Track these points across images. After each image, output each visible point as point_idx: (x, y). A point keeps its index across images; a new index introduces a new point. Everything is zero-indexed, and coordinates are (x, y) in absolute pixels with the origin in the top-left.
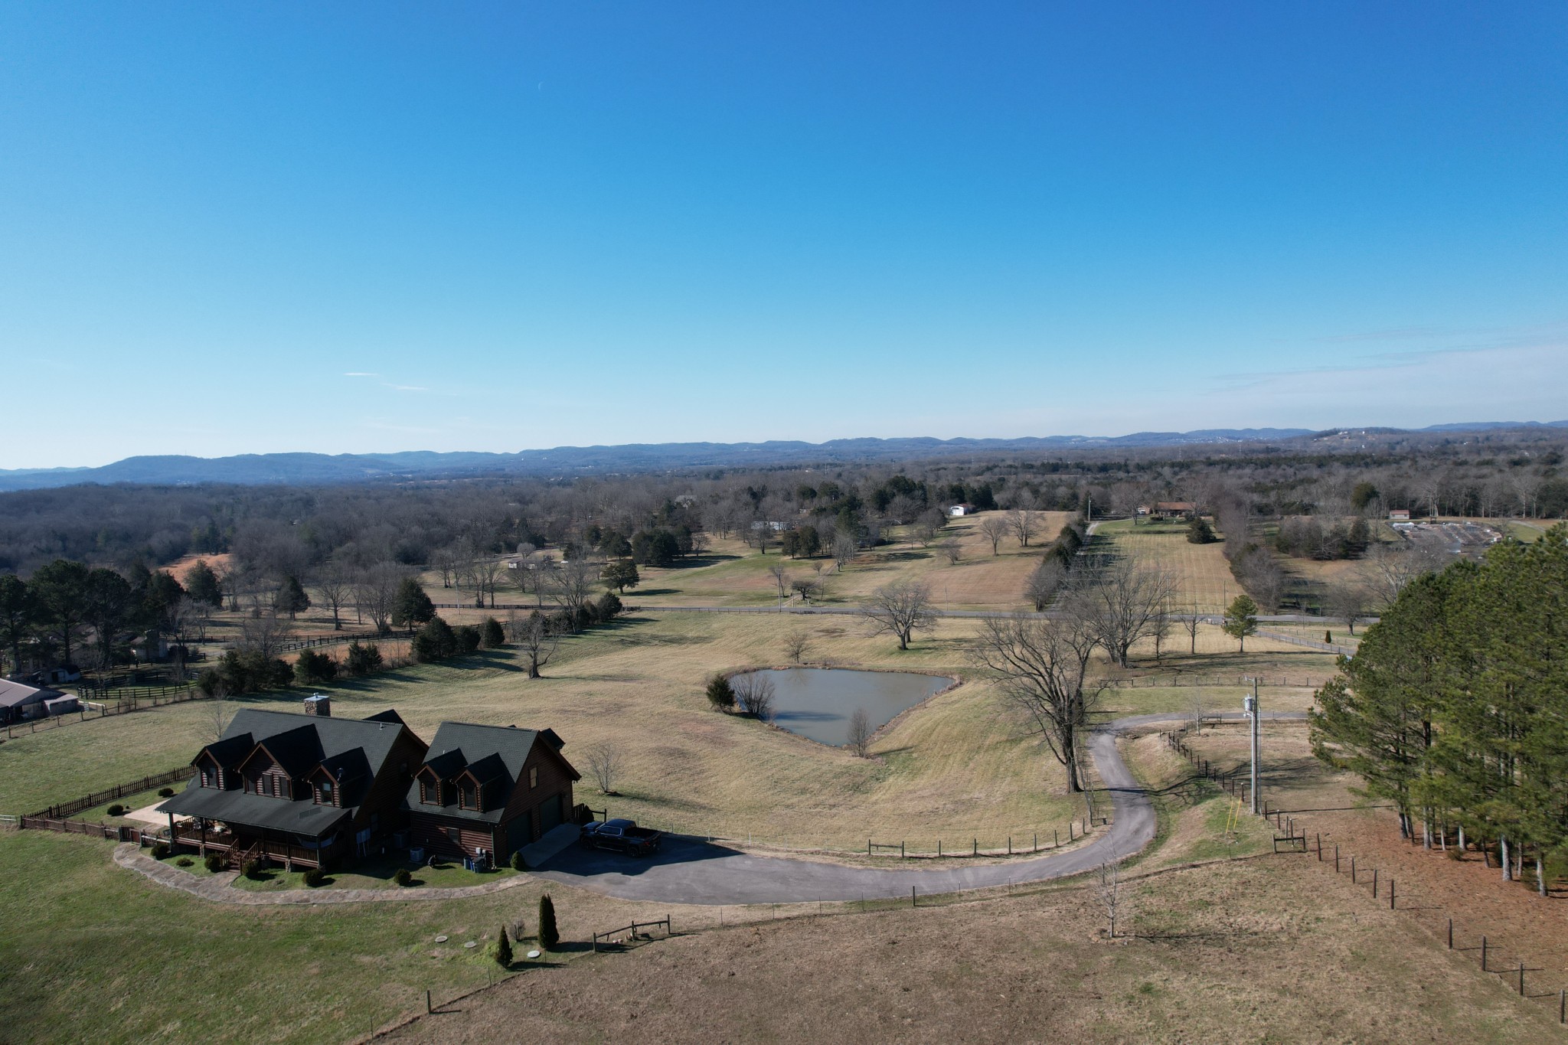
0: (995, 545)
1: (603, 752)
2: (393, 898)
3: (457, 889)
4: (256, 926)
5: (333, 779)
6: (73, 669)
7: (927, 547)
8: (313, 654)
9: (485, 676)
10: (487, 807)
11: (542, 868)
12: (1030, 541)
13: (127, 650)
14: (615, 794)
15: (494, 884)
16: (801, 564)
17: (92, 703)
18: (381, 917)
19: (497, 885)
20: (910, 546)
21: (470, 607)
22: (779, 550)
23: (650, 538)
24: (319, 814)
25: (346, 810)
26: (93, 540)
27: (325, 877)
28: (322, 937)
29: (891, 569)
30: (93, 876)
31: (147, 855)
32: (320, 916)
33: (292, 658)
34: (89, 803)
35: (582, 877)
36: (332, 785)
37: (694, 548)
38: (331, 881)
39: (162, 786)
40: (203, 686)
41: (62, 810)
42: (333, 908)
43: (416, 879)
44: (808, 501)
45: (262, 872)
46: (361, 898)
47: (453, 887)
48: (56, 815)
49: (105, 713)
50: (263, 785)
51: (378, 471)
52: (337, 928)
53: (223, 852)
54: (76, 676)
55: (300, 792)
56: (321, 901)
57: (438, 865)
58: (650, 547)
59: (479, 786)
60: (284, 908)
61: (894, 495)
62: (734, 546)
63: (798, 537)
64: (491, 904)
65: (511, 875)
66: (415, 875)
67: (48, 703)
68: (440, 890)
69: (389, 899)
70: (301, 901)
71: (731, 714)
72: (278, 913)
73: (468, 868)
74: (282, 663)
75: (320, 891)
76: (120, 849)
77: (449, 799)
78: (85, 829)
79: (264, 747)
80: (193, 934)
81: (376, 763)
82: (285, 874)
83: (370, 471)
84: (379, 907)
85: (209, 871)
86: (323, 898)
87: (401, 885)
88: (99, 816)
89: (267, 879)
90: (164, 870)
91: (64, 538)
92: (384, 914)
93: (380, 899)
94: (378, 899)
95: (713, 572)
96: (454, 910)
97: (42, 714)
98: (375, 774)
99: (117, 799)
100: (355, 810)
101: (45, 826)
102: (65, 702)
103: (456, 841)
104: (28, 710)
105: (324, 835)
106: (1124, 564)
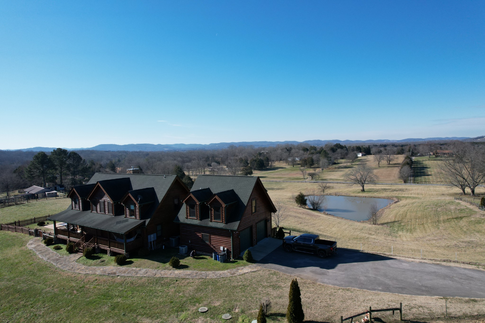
0: (379, 163)
2: (168, 276)
3: (210, 272)
4: (81, 288)
5: (135, 202)
7: (352, 165)
10: (228, 220)
11: (264, 261)
12: (391, 163)
15: (234, 270)
16: (308, 170)
17: (61, 194)
18: (159, 288)
19: (237, 271)
20: (346, 164)
22: (300, 166)
23: (256, 161)
24: (127, 223)
25: (142, 221)
27: (128, 260)
28: (119, 300)
29: (341, 171)
30: (12, 252)
31: (42, 244)
32: (121, 284)
35: (293, 269)
36: (135, 206)
37: (270, 165)
38: (131, 263)
41: (21, 223)
42: (129, 280)
43: (183, 264)
44: (306, 152)
45: (95, 255)
46: (147, 274)
47: (207, 271)
49: (65, 197)
50: (100, 207)
52: (130, 293)
53: (75, 242)
56: (123, 275)
57: (196, 256)
58: (256, 163)
59: (224, 205)
60: (101, 277)
61: (337, 149)
62: (282, 164)
63: (306, 161)
64: (236, 284)
65: (245, 265)
66: (182, 262)
67: (47, 193)
68: (199, 272)
69: (165, 276)
70: (111, 274)
71: (305, 208)
72: (96, 280)
73: (216, 259)
75: (124, 268)
76: (33, 240)
77: (204, 215)
78: (23, 230)
79: (100, 185)
80: (43, 290)
81: (161, 195)
82: (107, 257)
84: (158, 281)
85: (68, 253)
86: (125, 272)
87: (173, 267)
89: (96, 259)
90: (46, 251)
92: (162, 286)
93: (160, 275)
94: (158, 275)
95: (277, 172)
96: (210, 286)
97: (44, 197)
98: (160, 202)
100: (148, 221)
101: (8, 229)
102: (52, 193)
103: (208, 242)
104: (40, 195)
105: (130, 234)
106: (430, 170)
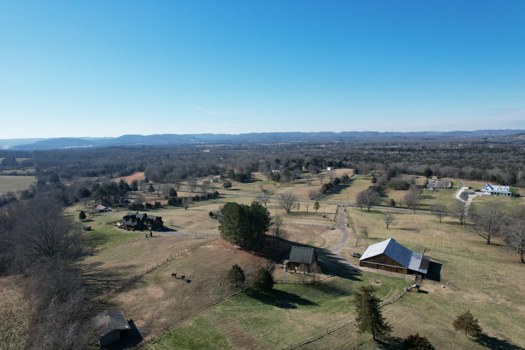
5: (137, 220)
6: (110, 204)
8: (147, 203)
9: (180, 208)
10: (151, 224)
11: (156, 231)
13: (118, 201)
14: (173, 226)
17: (113, 210)
21: (190, 192)
22: (272, 179)
25: (137, 223)
26: (113, 167)
27: (134, 230)
28: (133, 235)
30: (113, 229)
31: (118, 228)
32: (133, 233)
33: (144, 204)
34: (112, 222)
37: (252, 177)
39: (120, 221)
40: (129, 208)
45: (129, 230)
48: (109, 223)
49: (115, 212)
50: (130, 221)
51: (195, 140)
53: (125, 228)
54: (111, 205)
55: (133, 222)
57: (146, 230)
58: (239, 177)
60: (130, 233)
62: (263, 177)
67: (107, 209)
69: (140, 233)
71: (213, 218)
74: (142, 205)
76: (115, 227)
77: (148, 223)
78: (112, 225)
80: (122, 235)
81: (141, 219)
82: (131, 230)
83: (192, 140)
88: (114, 224)
91: (107, 167)
97: (106, 211)
99: (115, 222)
101: (108, 224)
102: (109, 209)
103: (148, 227)
104: (104, 210)
105: (135, 226)
106: (348, 188)
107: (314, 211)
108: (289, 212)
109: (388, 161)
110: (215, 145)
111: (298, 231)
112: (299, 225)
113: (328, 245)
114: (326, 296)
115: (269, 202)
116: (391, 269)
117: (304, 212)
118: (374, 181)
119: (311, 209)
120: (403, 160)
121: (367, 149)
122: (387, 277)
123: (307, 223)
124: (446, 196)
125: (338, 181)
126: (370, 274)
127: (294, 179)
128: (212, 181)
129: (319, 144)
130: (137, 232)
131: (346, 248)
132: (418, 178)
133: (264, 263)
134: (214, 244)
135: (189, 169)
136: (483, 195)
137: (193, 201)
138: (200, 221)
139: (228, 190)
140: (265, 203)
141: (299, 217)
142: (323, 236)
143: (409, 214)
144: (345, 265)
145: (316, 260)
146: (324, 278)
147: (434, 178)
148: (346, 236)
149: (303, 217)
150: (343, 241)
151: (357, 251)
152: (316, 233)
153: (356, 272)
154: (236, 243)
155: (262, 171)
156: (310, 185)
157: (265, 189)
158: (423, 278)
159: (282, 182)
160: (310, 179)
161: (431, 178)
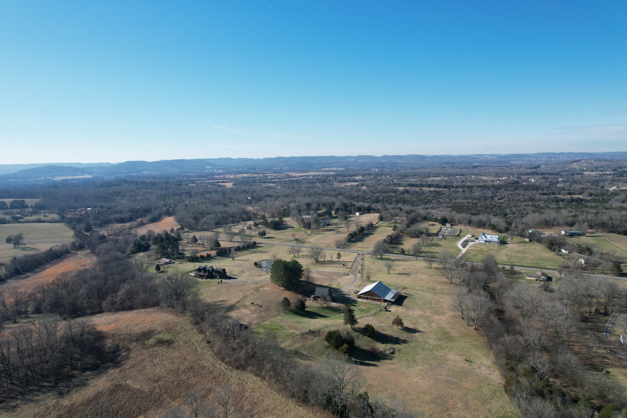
1: (231, 271)
5: (207, 271)
8: (201, 255)
9: (227, 259)
18: (211, 282)
21: (229, 241)
32: (206, 281)
33: (198, 255)
37: (284, 224)
39: (191, 272)
40: (188, 260)
47: (215, 280)
50: (202, 271)
53: (199, 277)
57: (215, 278)
59: (219, 272)
72: (203, 281)
74: (198, 257)
77: (216, 273)
80: (197, 282)
82: (204, 278)
83: (208, 167)
87: (212, 279)
98: (210, 271)
99: (188, 273)
100: (209, 274)
102: (173, 262)
103: (216, 276)
104: (170, 262)
105: (207, 276)
106: (371, 236)
107: (337, 260)
108: (317, 261)
109: (418, 203)
110: (236, 175)
111: (323, 277)
112: (324, 272)
113: (342, 286)
114: (334, 313)
115: (301, 252)
116: (374, 300)
117: (329, 261)
118: (395, 228)
119: (335, 258)
120: (433, 201)
121: (403, 185)
122: (371, 304)
123: (330, 271)
124: (451, 244)
125: (362, 229)
126: (362, 303)
127: (323, 226)
128: (246, 228)
129: (355, 175)
130: (209, 280)
131: (352, 288)
132: (434, 225)
133: (300, 297)
134: (268, 287)
135: (221, 215)
136: (479, 243)
137: (236, 251)
138: (249, 270)
139: (263, 238)
140: (298, 253)
141: (325, 265)
142: (339, 280)
143: (412, 261)
144: (349, 298)
145: (331, 295)
146: (334, 304)
147: (448, 225)
148: (355, 280)
149: (328, 265)
150: (352, 283)
151: (358, 289)
152: (335, 278)
153: (355, 301)
154: (282, 286)
155: (294, 216)
156: (338, 232)
157: (297, 237)
158: (392, 304)
159: (312, 229)
160: (338, 226)
161: (445, 225)
